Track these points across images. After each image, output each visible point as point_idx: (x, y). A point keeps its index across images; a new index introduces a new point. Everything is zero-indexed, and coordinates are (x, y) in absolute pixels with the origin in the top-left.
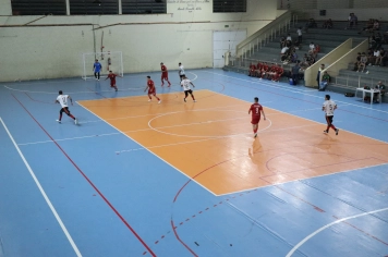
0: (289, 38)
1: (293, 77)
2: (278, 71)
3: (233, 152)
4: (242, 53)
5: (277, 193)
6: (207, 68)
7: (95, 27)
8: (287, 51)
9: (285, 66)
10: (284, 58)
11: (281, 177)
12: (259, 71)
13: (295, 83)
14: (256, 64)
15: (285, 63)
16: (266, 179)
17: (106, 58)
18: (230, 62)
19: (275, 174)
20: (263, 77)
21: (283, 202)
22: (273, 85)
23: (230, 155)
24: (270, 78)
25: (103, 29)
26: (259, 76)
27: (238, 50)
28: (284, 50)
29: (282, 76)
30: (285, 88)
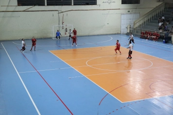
0: (163, 18)
1: (165, 39)
2: (157, 35)
3: (131, 79)
4: (137, 25)
5: (155, 102)
6: (118, 34)
7: (60, 12)
8: (162, 25)
9: (160, 33)
10: (160, 28)
11: (157, 93)
12: (146, 36)
13: (166, 42)
14: (144, 32)
15: (161, 31)
16: (150, 94)
17: (65, 28)
18: (130, 31)
19: (154, 92)
20: (148, 39)
21: (159, 108)
22: (154, 43)
23: (129, 81)
24: (152, 39)
25: (64, 13)
26: (146, 38)
27: (134, 24)
28: (160, 24)
29: (159, 38)
30: (161, 45)
